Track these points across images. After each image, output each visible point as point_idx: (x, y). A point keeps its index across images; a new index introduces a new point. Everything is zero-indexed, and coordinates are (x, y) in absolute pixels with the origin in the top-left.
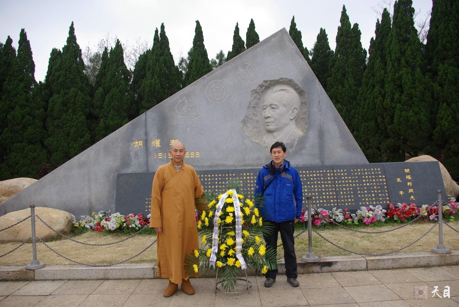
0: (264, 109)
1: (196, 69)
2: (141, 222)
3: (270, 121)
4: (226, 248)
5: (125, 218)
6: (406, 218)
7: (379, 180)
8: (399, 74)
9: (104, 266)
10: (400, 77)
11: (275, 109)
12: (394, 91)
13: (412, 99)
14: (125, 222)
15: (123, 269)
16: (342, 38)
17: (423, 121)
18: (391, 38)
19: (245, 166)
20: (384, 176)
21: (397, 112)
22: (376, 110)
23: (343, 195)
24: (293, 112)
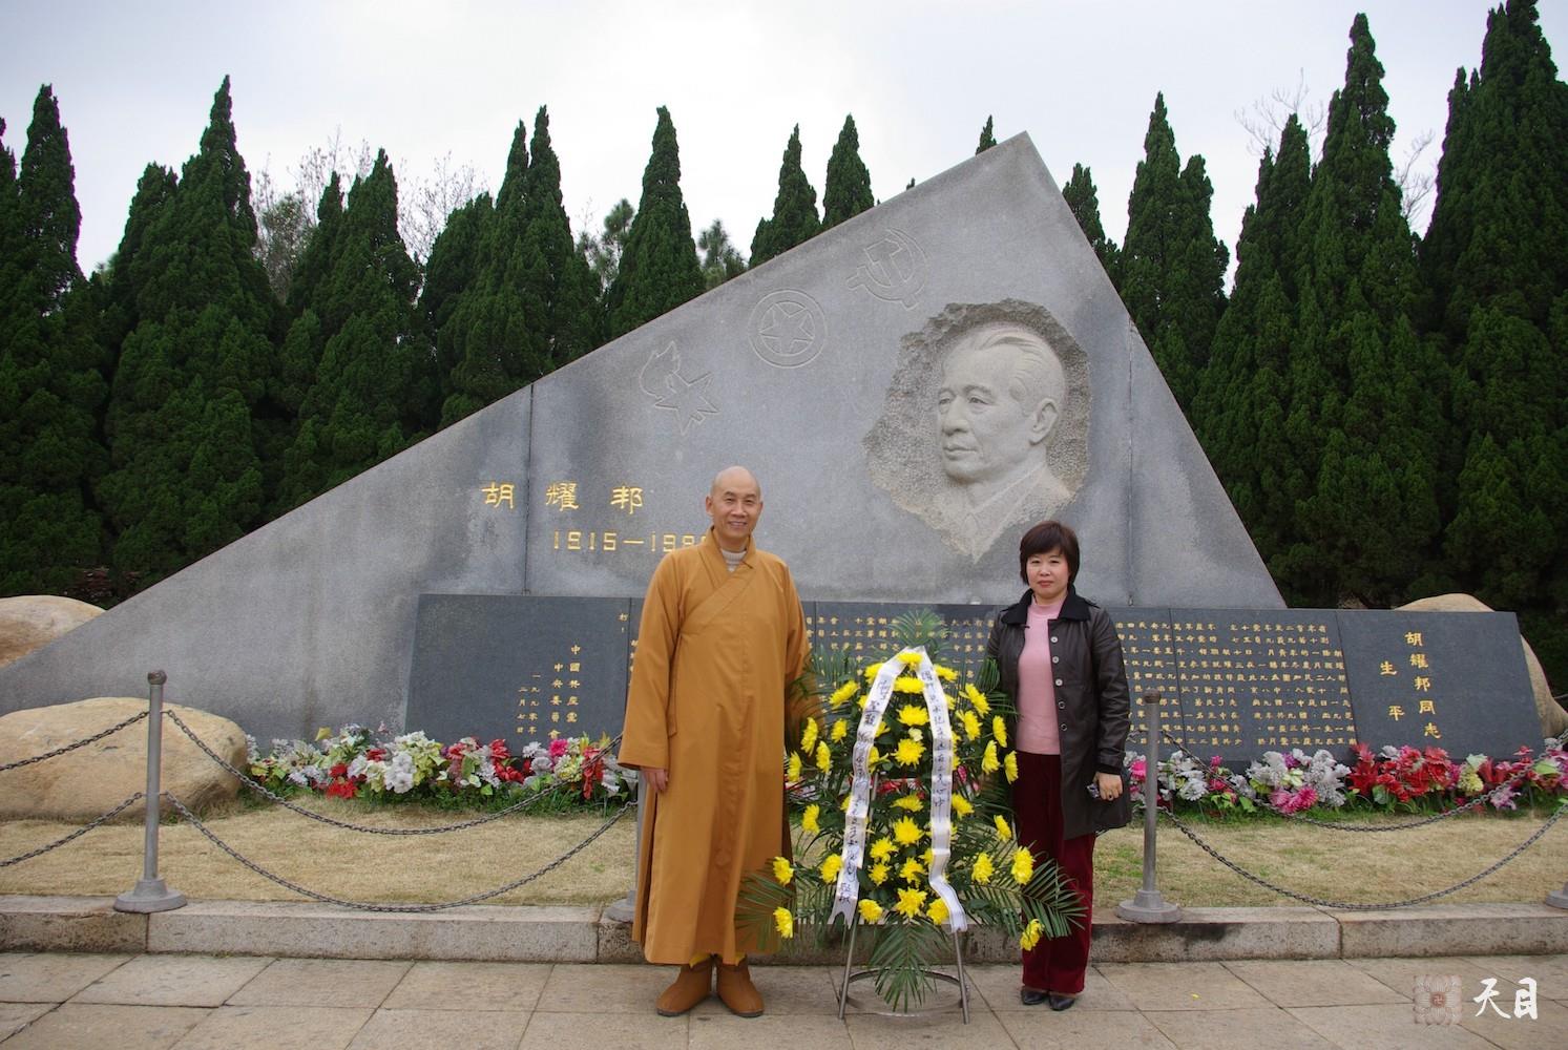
0: (945, 401)
1: (649, 270)
2: (500, 768)
3: (962, 445)
4: (892, 854)
5: (443, 755)
6: (1414, 798)
7: (1322, 665)
8: (1341, 329)
9: (411, 911)
10: (1344, 341)
11: (982, 402)
12: (1322, 385)
13: (1381, 415)
14: (443, 767)
15: (485, 924)
16: (1152, 200)
17: (1416, 491)
18: (1317, 210)
19: (870, 592)
20: (1338, 654)
21: (1330, 458)
22: (1258, 444)
23: (1205, 709)
24: (1040, 418)
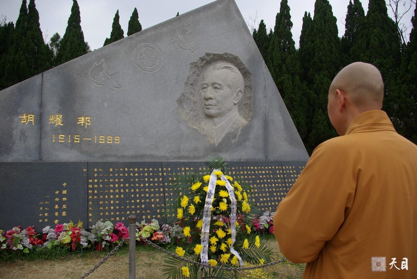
0: (205, 88)
1: (70, 51)
2: (32, 239)
3: (211, 104)
5: (4, 236)
8: (281, 79)
11: (218, 89)
14: (4, 242)
19: (180, 158)
24: (237, 95)
